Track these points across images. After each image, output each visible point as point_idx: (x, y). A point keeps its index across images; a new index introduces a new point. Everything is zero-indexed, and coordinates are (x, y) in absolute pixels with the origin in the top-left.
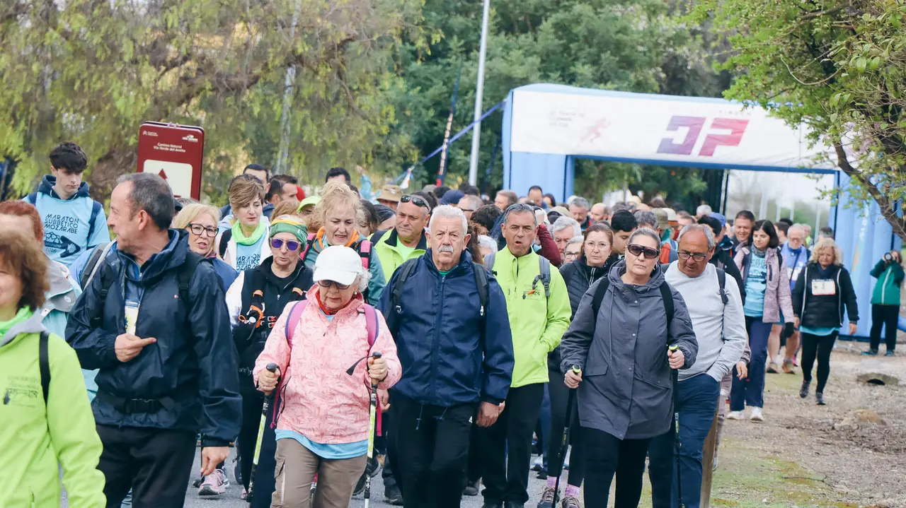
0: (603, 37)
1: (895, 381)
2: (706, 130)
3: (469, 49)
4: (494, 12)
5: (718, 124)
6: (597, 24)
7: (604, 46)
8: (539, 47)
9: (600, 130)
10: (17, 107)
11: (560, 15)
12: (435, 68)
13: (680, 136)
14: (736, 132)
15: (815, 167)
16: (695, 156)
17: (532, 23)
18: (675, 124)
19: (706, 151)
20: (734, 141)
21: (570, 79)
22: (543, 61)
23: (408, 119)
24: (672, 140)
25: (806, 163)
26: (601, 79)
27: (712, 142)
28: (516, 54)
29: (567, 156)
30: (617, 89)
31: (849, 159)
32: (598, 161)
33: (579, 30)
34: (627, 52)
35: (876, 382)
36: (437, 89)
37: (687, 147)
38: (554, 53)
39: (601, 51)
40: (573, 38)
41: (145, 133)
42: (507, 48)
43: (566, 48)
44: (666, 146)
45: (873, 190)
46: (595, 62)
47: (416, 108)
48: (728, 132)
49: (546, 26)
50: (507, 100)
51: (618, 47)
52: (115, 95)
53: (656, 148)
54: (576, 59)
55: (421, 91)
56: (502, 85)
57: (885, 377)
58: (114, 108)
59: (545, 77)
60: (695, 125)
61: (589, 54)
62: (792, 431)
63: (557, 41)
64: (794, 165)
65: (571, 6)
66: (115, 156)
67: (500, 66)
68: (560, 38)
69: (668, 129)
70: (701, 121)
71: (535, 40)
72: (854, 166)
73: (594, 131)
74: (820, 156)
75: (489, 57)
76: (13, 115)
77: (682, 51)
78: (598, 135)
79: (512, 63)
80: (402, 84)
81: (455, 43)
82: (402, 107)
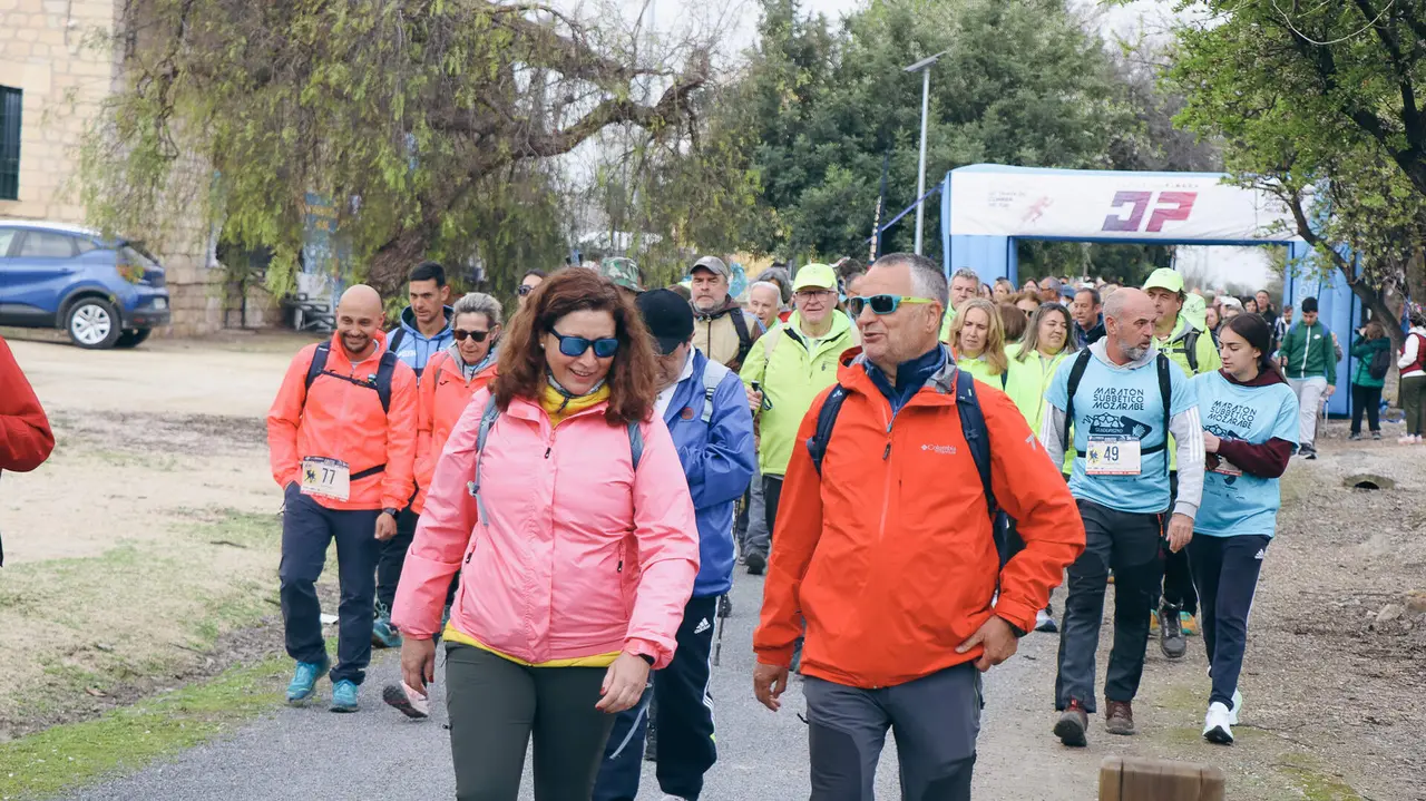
1: (1390, 483)
2: (1153, 205)
3: (914, 139)
4: (936, 100)
5: (1164, 198)
6: (1041, 107)
7: (1048, 128)
8: (983, 134)
9: (1042, 209)
11: (1004, 102)
12: (881, 158)
13: (1125, 213)
14: (1183, 206)
15: (1272, 237)
16: (1142, 232)
17: (977, 112)
18: (1120, 199)
19: (1152, 227)
20: (1181, 215)
21: (1018, 162)
22: (988, 147)
24: (1117, 216)
25: (1262, 234)
26: (1046, 162)
27: (1160, 216)
28: (960, 139)
29: (1009, 237)
31: (1310, 225)
33: (1023, 115)
34: (1072, 135)
35: (1367, 485)
36: (884, 179)
37: (1133, 223)
38: (999, 139)
39: (1046, 134)
40: (1017, 125)
42: (952, 135)
43: (1012, 134)
44: (1112, 222)
45: (1338, 259)
46: (1040, 146)
47: (863, 199)
48: (1175, 206)
49: (991, 111)
50: (945, 182)
51: (1063, 130)
53: (1101, 225)
54: (1022, 144)
55: (866, 183)
56: (941, 169)
57: (1378, 478)
59: (990, 159)
60: (1141, 199)
61: (1034, 138)
63: (1002, 127)
64: (1249, 237)
65: (1015, 92)
67: (943, 152)
68: (1005, 123)
69: (1113, 206)
70: (1147, 195)
71: (981, 127)
72: (1315, 233)
73: (1036, 210)
74: (1278, 225)
75: (931, 143)
77: (1128, 137)
78: (1040, 214)
79: (955, 149)
80: (848, 175)
81: (900, 133)
82: (848, 197)
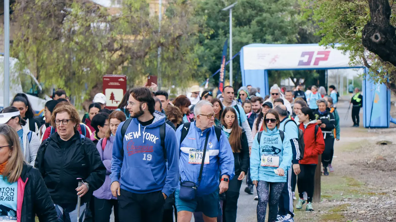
0: (274, 25)
1: (391, 143)
2: (315, 56)
3: (226, 33)
4: (234, 19)
5: (319, 53)
6: (272, 20)
7: (275, 28)
8: (251, 30)
9: (276, 59)
10: (61, 71)
11: (258, 18)
12: (214, 41)
13: (305, 59)
14: (326, 56)
15: (356, 66)
16: (312, 66)
17: (248, 22)
18: (303, 54)
19: (316, 63)
20: (325, 59)
21: (264, 41)
22: (253, 36)
23: (206, 61)
24: (303, 61)
25: (353, 65)
26: (276, 40)
27: (317, 60)
28: (243, 34)
29: (265, 70)
30: (282, 44)
31: (368, 62)
32: (277, 71)
33: (266, 23)
34: (284, 29)
35: (384, 144)
36: (215, 49)
37: (308, 63)
38: (257, 32)
39: (274, 30)
40: (264, 26)
41: (105, 79)
42: (240, 32)
43: (261, 30)
44: (301, 63)
45: (377, 73)
46: (273, 34)
47: (208, 57)
48: (323, 56)
49: (254, 22)
50: (241, 51)
51: (281, 28)
52: (96, 63)
53: (297, 63)
54: (266, 33)
55: (210, 50)
56: (239, 46)
57: (387, 142)
58: (96, 69)
59: (255, 41)
60: (311, 54)
61: (270, 31)
62: (352, 166)
63: (258, 28)
65: (262, 14)
66: (98, 86)
67: (238, 39)
68: (259, 26)
69: (301, 57)
70: (313, 53)
71: (250, 27)
72: (370, 65)
73: (274, 60)
75: (234, 35)
76: (60, 74)
77: (305, 27)
78: (275, 61)
79: (242, 37)
80: (202, 48)
81: (221, 32)
82: (203, 57)
